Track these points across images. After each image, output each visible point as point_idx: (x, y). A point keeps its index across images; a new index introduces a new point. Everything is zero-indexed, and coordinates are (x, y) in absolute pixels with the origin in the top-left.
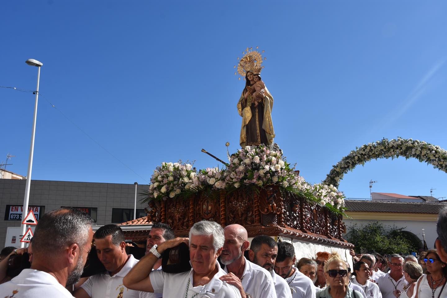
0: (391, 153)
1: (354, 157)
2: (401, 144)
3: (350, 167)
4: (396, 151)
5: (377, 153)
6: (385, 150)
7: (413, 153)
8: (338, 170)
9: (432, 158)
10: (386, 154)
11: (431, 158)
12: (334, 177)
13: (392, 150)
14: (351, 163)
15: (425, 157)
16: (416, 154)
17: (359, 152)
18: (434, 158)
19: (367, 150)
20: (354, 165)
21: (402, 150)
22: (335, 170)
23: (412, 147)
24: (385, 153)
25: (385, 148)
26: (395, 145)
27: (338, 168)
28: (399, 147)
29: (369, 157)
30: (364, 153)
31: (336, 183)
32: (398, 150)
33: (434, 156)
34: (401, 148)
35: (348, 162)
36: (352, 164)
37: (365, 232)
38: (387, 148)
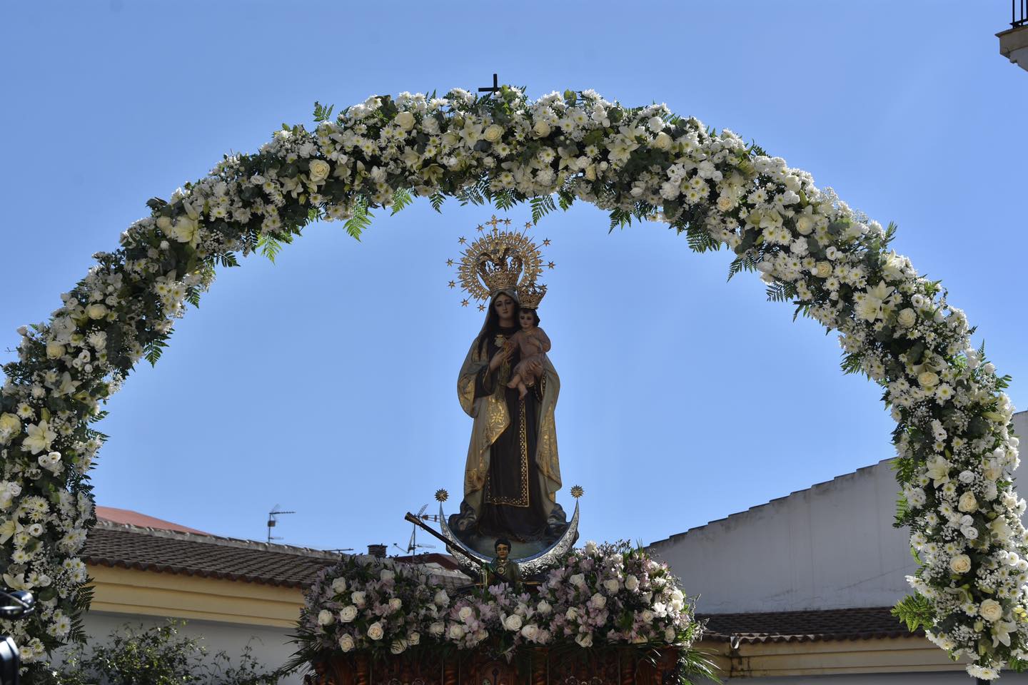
0: (535, 172)
1: (302, 168)
2: (607, 124)
5: (452, 162)
6: (503, 150)
7: (669, 191)
8: (184, 231)
9: (774, 233)
10: (506, 179)
11: (768, 238)
12: (149, 279)
13: (547, 156)
14: (278, 198)
15: (732, 223)
16: (681, 198)
17: (338, 137)
18: (784, 237)
19: (394, 133)
20: (294, 214)
21: (604, 165)
22: (159, 235)
23: (667, 153)
24: (497, 171)
25: (507, 137)
26: (567, 125)
27: (183, 220)
28: (591, 142)
29: (399, 179)
30: (368, 147)
31: (161, 317)
32: (582, 161)
33: (789, 224)
34: (604, 154)
35: (259, 190)
36: (282, 212)
38: (519, 136)
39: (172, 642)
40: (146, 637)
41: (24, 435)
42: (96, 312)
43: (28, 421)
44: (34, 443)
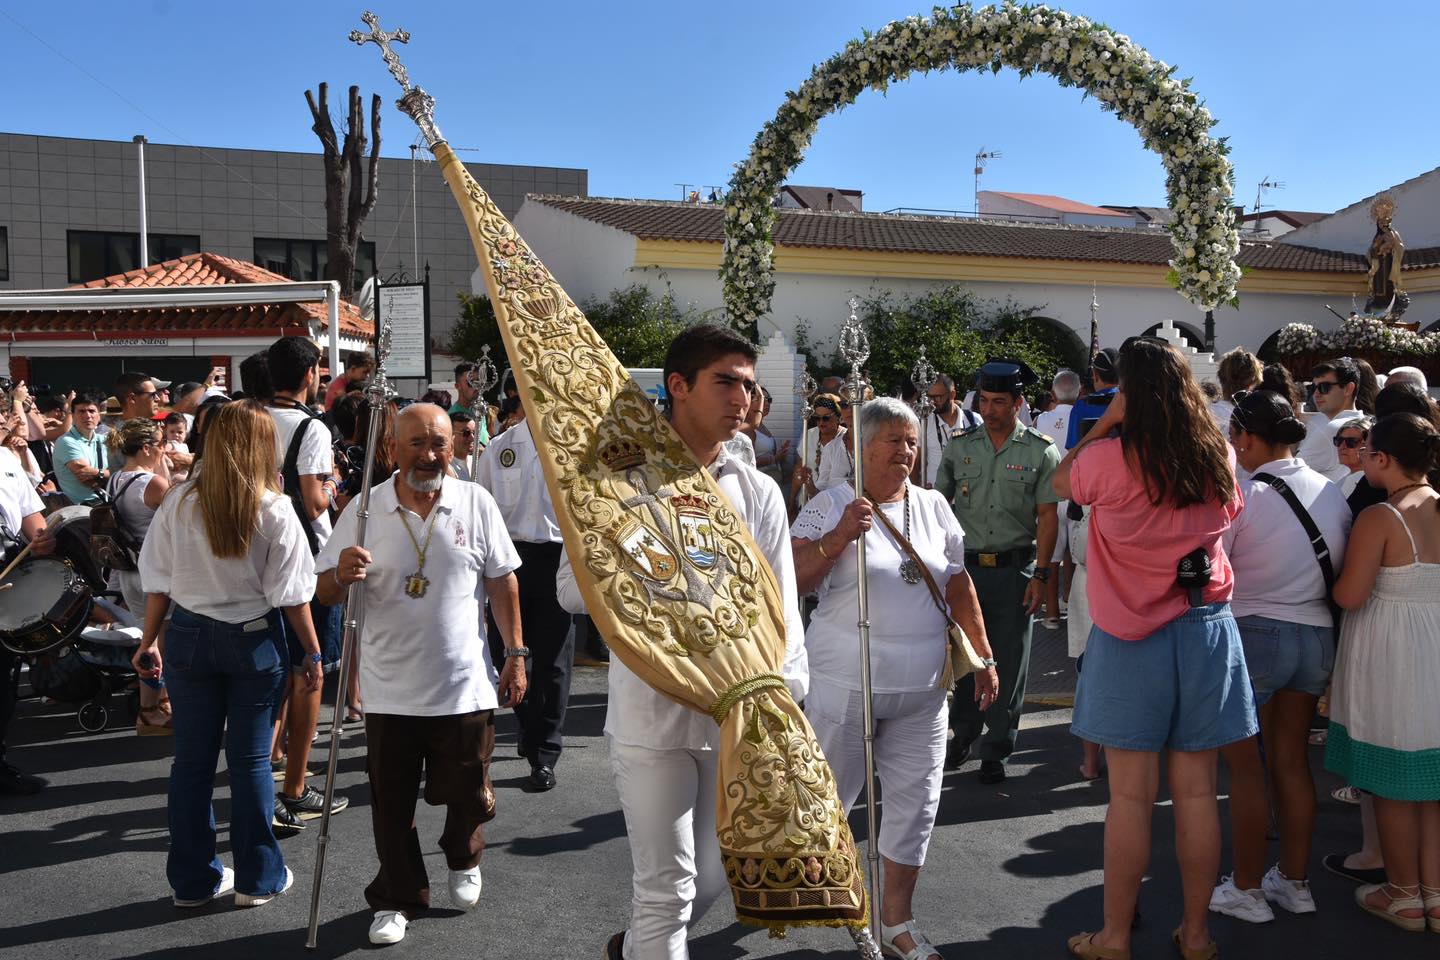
0: (976, 53)
1: (856, 65)
2: (1009, 23)
3: (843, 98)
4: (991, 50)
5: (930, 54)
6: (957, 44)
7: (1045, 57)
8: (802, 107)
9: (1101, 76)
10: (962, 58)
11: (1097, 78)
12: (788, 133)
13: (979, 44)
14: (846, 84)
15: (1080, 72)
16: (1052, 60)
17: (873, 46)
18: (1105, 77)
19: (901, 41)
20: (855, 89)
21: (1010, 46)
22: (792, 109)
23: (1044, 35)
24: (956, 55)
25: (959, 36)
26: (990, 26)
27: (802, 101)
28: (1002, 34)
29: (906, 66)
30: (889, 50)
31: (795, 151)
32: (998, 45)
33: (1108, 69)
34: (1010, 39)
35: (837, 81)
36: (849, 90)
37: (913, 318)
38: (964, 35)
39: (960, 294)
40: (946, 291)
41: (739, 216)
42: (765, 153)
43: (739, 209)
44: (743, 220)
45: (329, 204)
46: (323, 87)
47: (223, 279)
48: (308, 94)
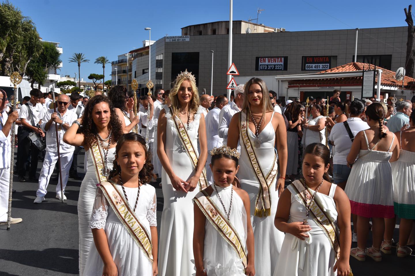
45: (408, 44)
46: (410, 6)
47: (356, 69)
48: (405, 10)
